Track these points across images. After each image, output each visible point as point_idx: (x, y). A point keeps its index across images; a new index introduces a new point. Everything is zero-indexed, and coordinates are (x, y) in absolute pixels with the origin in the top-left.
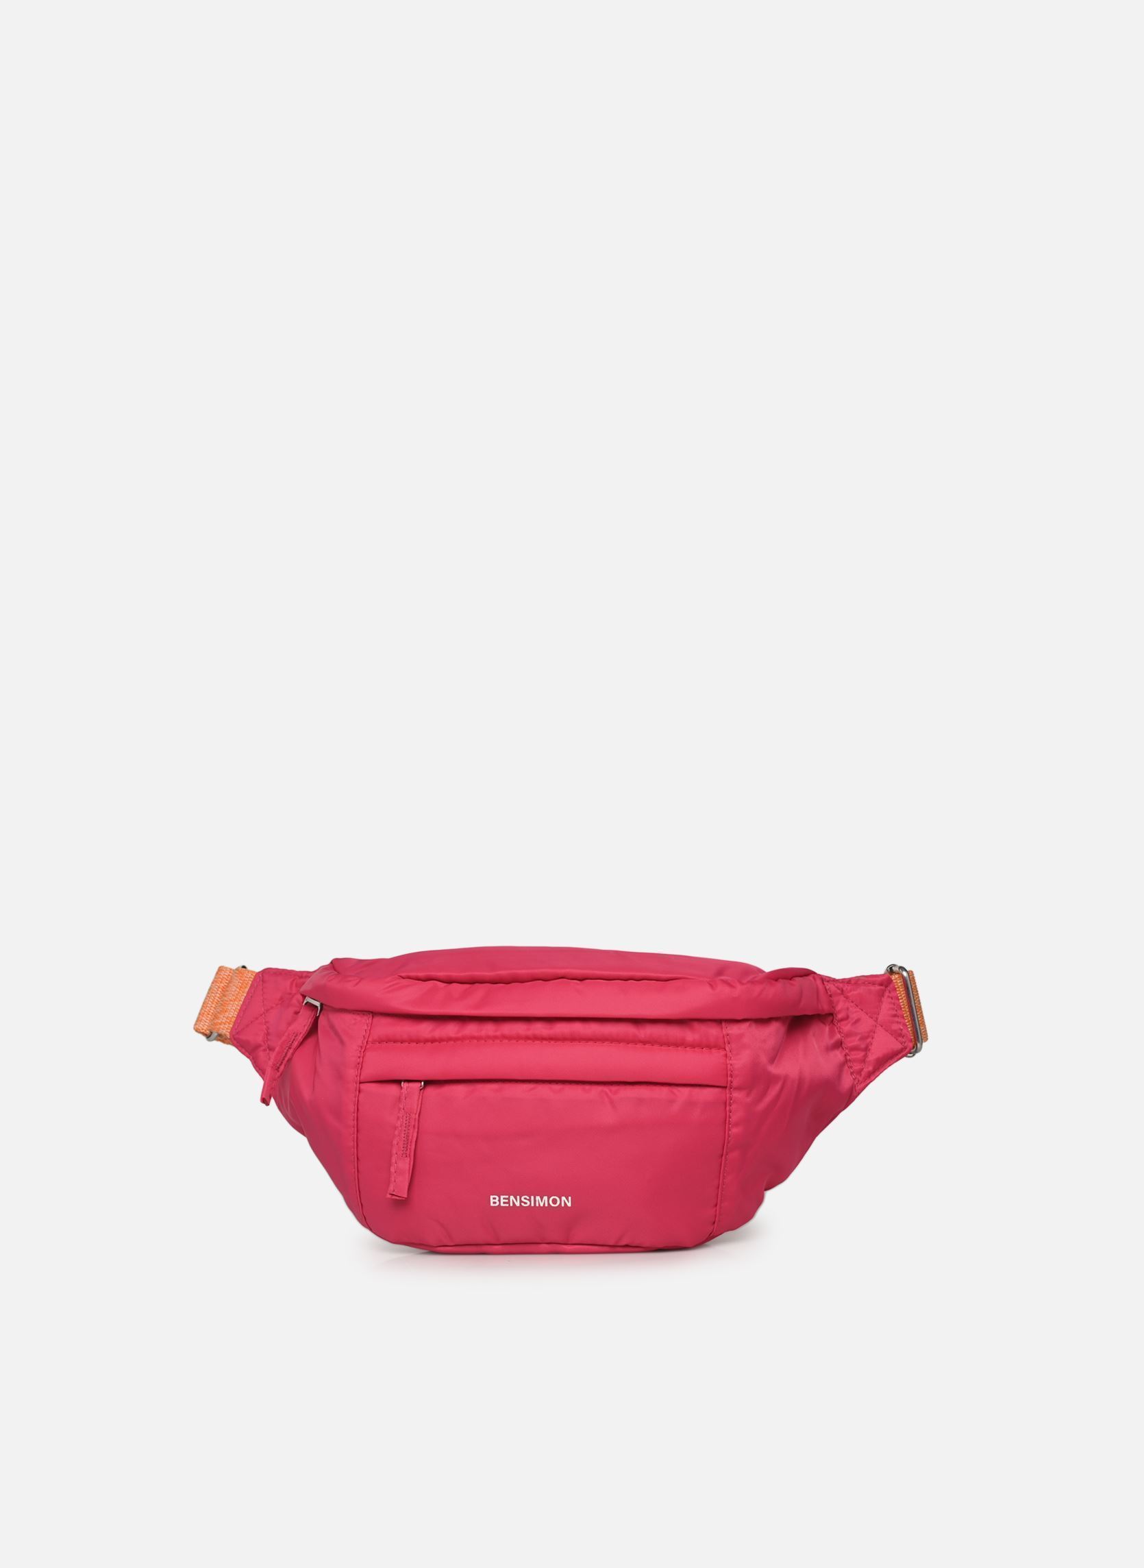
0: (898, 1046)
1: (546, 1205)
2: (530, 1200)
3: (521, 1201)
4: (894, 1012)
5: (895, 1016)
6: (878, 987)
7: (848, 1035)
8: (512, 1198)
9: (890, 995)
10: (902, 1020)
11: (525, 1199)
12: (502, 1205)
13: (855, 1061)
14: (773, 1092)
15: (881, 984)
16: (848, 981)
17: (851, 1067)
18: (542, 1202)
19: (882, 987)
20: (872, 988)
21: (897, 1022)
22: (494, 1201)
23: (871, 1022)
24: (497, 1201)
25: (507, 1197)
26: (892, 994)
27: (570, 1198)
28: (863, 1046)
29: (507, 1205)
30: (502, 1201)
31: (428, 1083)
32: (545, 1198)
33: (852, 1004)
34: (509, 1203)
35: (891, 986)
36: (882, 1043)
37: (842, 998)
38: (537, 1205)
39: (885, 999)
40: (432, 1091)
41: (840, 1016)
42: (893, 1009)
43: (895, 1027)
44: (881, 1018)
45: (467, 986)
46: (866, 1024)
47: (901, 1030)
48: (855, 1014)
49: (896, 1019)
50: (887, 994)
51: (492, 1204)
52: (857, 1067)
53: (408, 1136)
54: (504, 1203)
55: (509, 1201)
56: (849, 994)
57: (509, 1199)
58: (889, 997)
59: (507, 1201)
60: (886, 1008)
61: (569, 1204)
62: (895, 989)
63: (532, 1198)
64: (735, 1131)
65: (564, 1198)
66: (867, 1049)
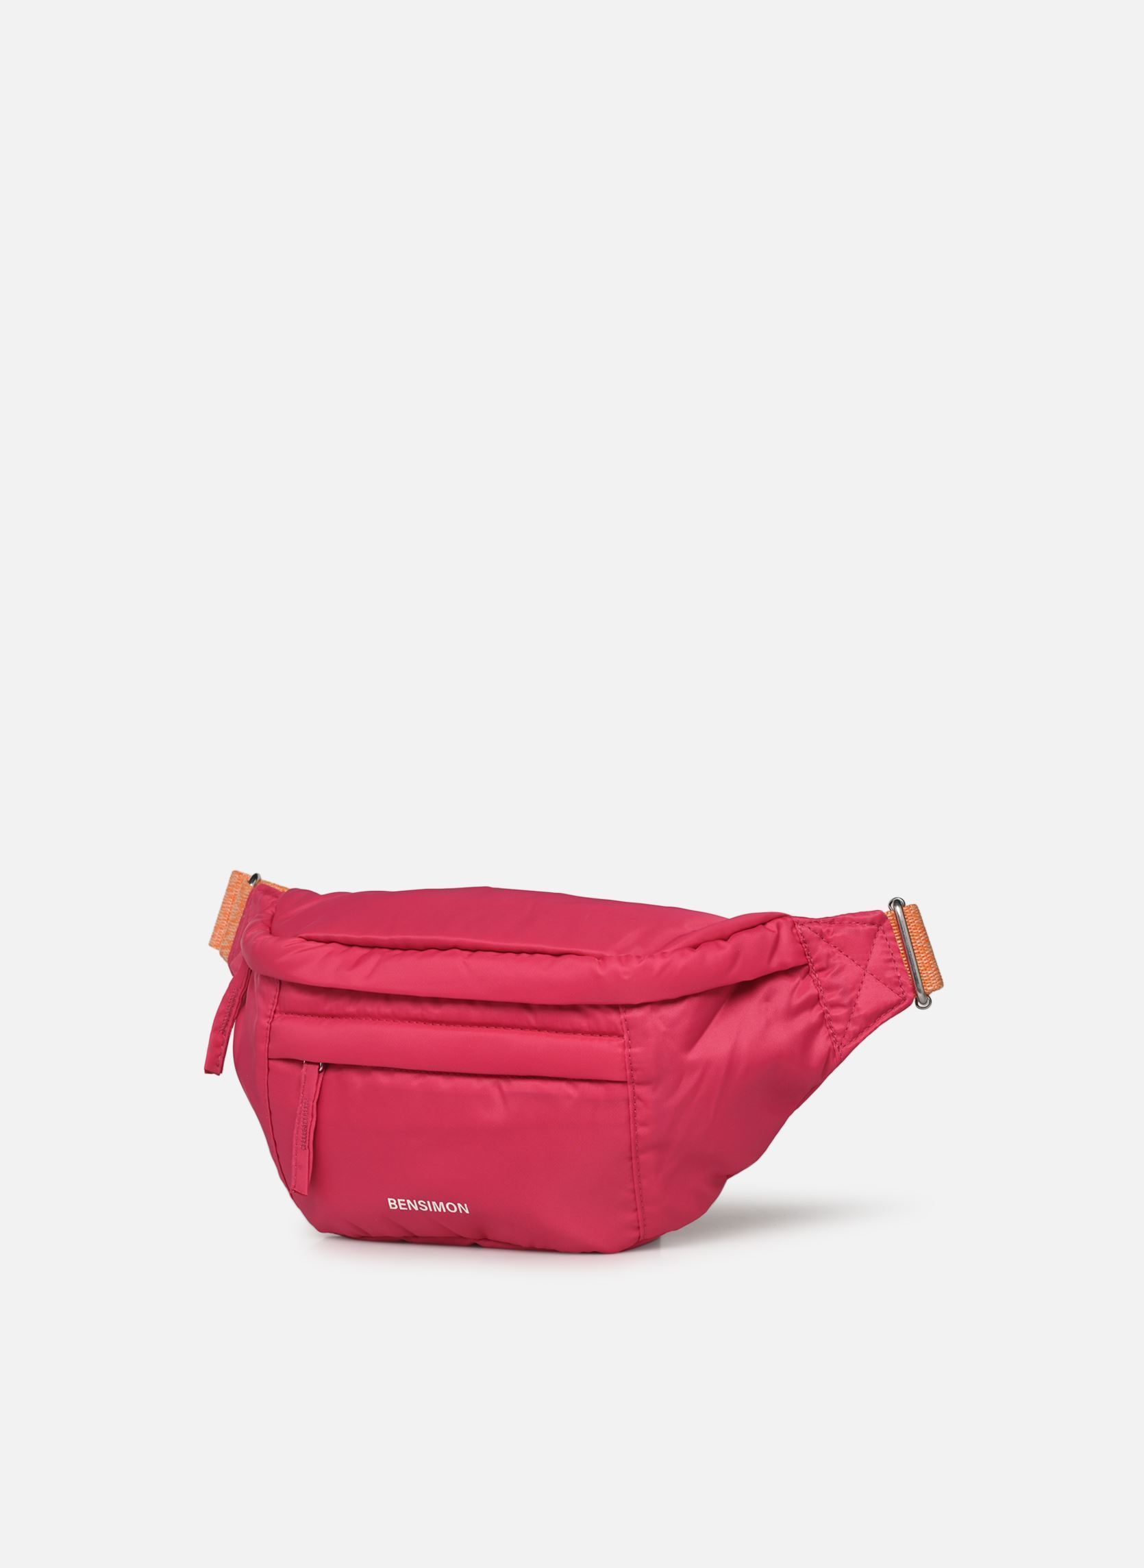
0: (895, 998)
1: (444, 1211)
2: (427, 1205)
3: (419, 1206)
4: (890, 957)
5: (890, 961)
6: (867, 927)
7: (830, 988)
8: (409, 1202)
9: (885, 936)
10: (899, 966)
11: (422, 1203)
12: (401, 1208)
13: (837, 1020)
14: (688, 1083)
15: (872, 923)
16: (831, 921)
17: (831, 1027)
18: (440, 1207)
19: (873, 927)
20: (860, 928)
21: (893, 969)
22: (392, 1203)
23: (859, 969)
24: (394, 1204)
25: (404, 1200)
26: (888, 935)
27: (466, 1205)
28: (846, 1000)
29: (406, 1209)
30: (400, 1204)
31: (327, 1066)
32: (441, 1204)
33: (834, 950)
34: (407, 1206)
35: (885, 924)
36: (871, 995)
37: (823, 942)
38: (435, 1210)
39: (877, 941)
40: (331, 1075)
41: (817, 966)
42: (888, 953)
43: (889, 974)
44: (871, 964)
45: (365, 951)
46: (851, 971)
47: (899, 977)
48: (839, 960)
49: (892, 965)
50: (880, 934)
51: (391, 1208)
52: (838, 1027)
53: (306, 1127)
54: (403, 1206)
55: (407, 1204)
56: (830, 937)
57: (406, 1202)
58: (882, 937)
59: (405, 1204)
60: (878, 953)
61: (467, 1211)
62: (891, 929)
63: (428, 1202)
64: (642, 1131)
65: (459, 1205)
66: (852, 1004)
